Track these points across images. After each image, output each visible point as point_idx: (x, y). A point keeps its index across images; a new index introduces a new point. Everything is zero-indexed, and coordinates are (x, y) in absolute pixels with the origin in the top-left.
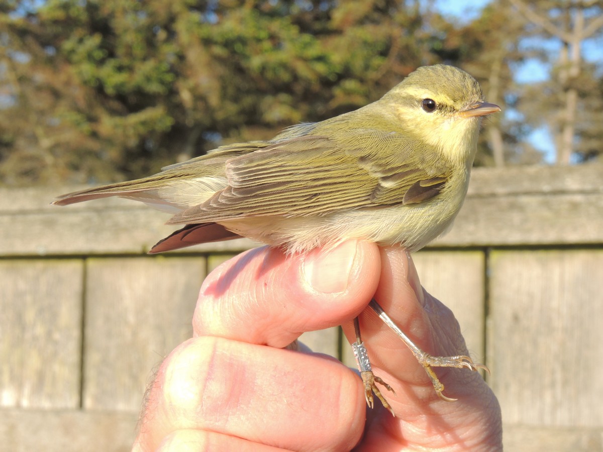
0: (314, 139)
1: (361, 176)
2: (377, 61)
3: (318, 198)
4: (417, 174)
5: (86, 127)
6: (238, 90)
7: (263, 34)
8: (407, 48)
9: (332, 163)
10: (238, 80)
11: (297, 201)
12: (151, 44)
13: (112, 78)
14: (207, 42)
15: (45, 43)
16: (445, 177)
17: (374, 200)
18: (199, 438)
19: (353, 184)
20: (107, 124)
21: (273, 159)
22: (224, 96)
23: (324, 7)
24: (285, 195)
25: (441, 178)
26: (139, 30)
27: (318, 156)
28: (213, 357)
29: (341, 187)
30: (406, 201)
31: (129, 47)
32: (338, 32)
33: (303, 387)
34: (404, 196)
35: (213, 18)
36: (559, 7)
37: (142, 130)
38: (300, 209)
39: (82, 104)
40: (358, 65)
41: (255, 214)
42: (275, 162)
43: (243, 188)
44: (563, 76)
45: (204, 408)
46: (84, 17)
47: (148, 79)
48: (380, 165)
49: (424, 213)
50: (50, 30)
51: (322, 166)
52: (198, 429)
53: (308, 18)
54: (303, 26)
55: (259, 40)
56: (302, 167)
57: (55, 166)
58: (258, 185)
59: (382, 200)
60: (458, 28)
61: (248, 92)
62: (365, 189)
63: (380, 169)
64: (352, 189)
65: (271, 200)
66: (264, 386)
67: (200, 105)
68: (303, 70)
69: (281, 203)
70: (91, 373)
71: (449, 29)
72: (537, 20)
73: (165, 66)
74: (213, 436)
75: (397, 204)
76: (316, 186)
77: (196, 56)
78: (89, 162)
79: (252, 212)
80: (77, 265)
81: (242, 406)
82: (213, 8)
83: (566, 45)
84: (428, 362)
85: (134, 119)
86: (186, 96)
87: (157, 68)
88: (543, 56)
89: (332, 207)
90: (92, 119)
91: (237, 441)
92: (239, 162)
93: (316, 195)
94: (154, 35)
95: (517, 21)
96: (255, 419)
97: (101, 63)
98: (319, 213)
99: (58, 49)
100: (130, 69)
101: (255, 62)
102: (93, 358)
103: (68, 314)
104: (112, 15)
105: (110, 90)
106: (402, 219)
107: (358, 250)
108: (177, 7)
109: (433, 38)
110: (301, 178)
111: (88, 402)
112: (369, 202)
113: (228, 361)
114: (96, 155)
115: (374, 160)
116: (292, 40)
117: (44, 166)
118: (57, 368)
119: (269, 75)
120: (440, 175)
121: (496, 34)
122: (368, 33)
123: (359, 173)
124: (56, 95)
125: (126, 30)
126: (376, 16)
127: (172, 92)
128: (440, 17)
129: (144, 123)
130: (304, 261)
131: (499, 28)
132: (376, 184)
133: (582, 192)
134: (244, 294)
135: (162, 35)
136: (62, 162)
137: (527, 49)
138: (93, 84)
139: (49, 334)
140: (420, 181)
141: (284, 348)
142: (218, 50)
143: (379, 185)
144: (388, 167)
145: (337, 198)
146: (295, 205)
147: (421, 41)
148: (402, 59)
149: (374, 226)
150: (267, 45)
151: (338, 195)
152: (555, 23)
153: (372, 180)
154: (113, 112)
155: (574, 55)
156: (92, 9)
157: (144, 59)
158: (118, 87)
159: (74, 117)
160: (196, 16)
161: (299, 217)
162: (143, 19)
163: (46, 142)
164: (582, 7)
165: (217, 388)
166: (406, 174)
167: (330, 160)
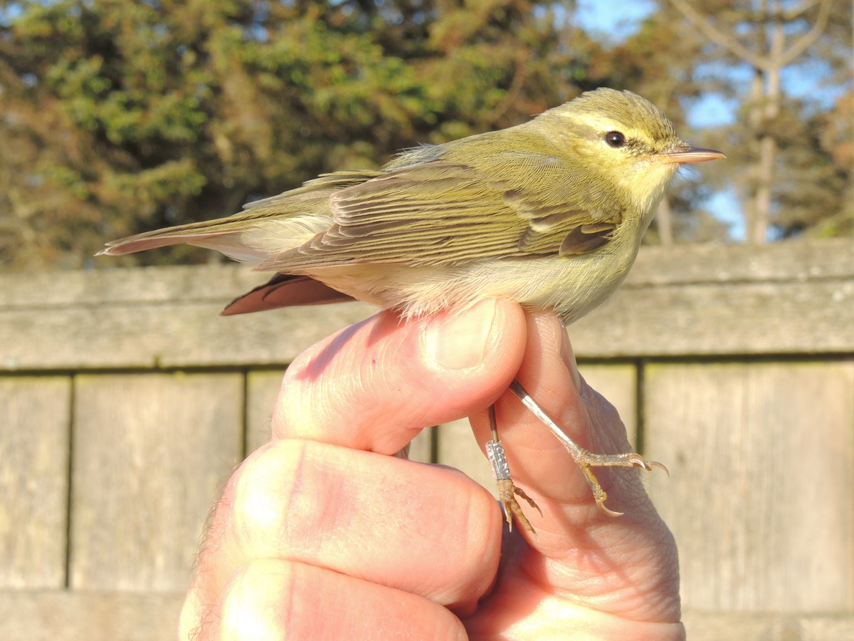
0: (446, 167)
1: (506, 216)
2: (494, 95)
3: (452, 243)
4: (579, 216)
5: (81, 189)
6: (297, 135)
7: (332, 57)
8: (536, 76)
9: (469, 198)
10: (296, 123)
11: (425, 245)
12: (172, 69)
13: (118, 119)
14: (252, 69)
15: (22, 69)
16: (613, 222)
17: (523, 248)
18: (283, 570)
19: (496, 225)
20: (111, 184)
21: (392, 190)
22: (276, 145)
23: (419, 19)
24: (408, 237)
25: (608, 224)
26: (155, 51)
27: (452, 188)
28: (301, 465)
29: (480, 229)
30: (563, 250)
31: (143, 75)
32: (439, 54)
33: (420, 505)
34: (561, 244)
35: (262, 34)
36: (750, 20)
37: (160, 193)
38: (428, 255)
39: (75, 155)
40: (466, 100)
41: (370, 260)
42: (395, 195)
43: (353, 226)
44: (756, 117)
45: (289, 529)
46: (78, 32)
47: (169, 120)
48: (531, 203)
49: (584, 268)
50: (28, 51)
51: (456, 202)
52: (280, 558)
53: (397, 33)
54: (389, 46)
55: (327, 65)
56: (430, 202)
57: (37, 243)
58: (373, 223)
59: (533, 248)
60: (607, 49)
61: (311, 139)
62: (512, 233)
63: (532, 208)
64: (495, 232)
65: (391, 243)
66: (368, 503)
67: (244, 157)
68: (388, 108)
69: (403, 247)
70: (80, 538)
71: (595, 51)
72: (719, 38)
73: (192, 102)
74: (300, 567)
75: (551, 254)
76: (448, 227)
77: (237, 87)
78: (86, 238)
79: (366, 257)
80: (61, 384)
81: (339, 528)
82: (261, 20)
83: (760, 73)
84: (588, 461)
85: (149, 177)
86: (222, 144)
87: (180, 105)
88: (727, 89)
89: (469, 254)
90: (89, 178)
91: (332, 574)
92: (348, 194)
93: (448, 238)
94: (178, 57)
95: (690, 40)
96: (356, 545)
97: (101, 97)
98: (452, 262)
99: (41, 78)
100: (144, 106)
101: (321, 97)
102: (84, 516)
103: (49, 454)
104: (118, 29)
105: (114, 136)
106: (556, 275)
107: (497, 311)
108: (210, 19)
109: (574, 63)
110: (429, 216)
111: (77, 579)
112: (517, 250)
113: (321, 470)
114: (96, 229)
115: (524, 196)
116: (373, 66)
117: (21, 244)
118: (32, 530)
119: (341, 115)
120: (606, 219)
121: (661, 58)
122: (482, 55)
123: (504, 211)
124: (38, 142)
125: (137, 52)
126: (493, 31)
127: (204, 137)
128: (583, 34)
129: (163, 183)
130: (426, 329)
131: (665, 49)
132: (525, 227)
133: (773, 281)
134: (345, 377)
135: (189, 58)
136: (45, 238)
137: (704, 78)
138: (91, 126)
139: (22, 482)
140: (581, 226)
141: (393, 455)
142: (267, 80)
143: (529, 228)
144: (541, 207)
145: (475, 243)
146: (422, 251)
147: (556, 68)
148: (529, 93)
149: (520, 281)
150: (337, 71)
151: (476, 239)
152: (744, 42)
153: (521, 222)
154: (119, 168)
155: (772, 89)
156: (89, 19)
157: (164, 92)
158: (126, 131)
159: (65, 173)
160: (236, 32)
161: (425, 266)
162: (161, 36)
163: (23, 211)
164: (782, 19)
165: (307, 505)
166: (565, 215)
167: (467, 194)
